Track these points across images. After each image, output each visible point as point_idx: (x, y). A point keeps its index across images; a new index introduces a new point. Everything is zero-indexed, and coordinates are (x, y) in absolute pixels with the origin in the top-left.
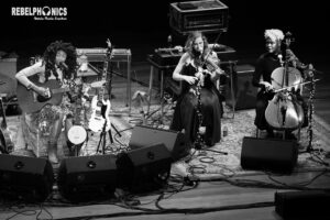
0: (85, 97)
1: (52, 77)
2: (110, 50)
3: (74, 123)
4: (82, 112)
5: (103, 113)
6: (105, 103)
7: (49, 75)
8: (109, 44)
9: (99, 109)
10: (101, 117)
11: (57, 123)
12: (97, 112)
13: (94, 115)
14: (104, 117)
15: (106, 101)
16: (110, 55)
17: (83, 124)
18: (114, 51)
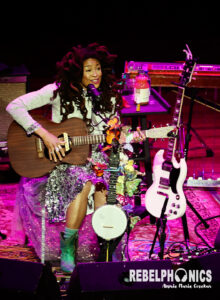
0: (126, 152)
1: (77, 114)
2: (190, 65)
4: (121, 179)
5: (172, 183)
6: (176, 165)
7: (70, 110)
8: (189, 55)
9: (167, 175)
10: (169, 191)
11: (79, 198)
12: (163, 181)
13: (155, 187)
14: (175, 191)
15: (179, 161)
16: (189, 74)
17: (121, 202)
18: (195, 67)
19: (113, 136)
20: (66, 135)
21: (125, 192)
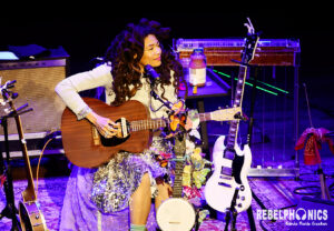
0: (193, 139)
2: (252, 40)
3: (171, 194)
4: (187, 169)
5: (235, 171)
6: (239, 152)
8: (251, 29)
9: (229, 164)
10: (232, 182)
13: (217, 177)
14: (239, 181)
15: (242, 148)
16: (251, 51)
17: (188, 194)
18: (259, 42)
19: (177, 121)
20: (124, 120)
21: (193, 184)
